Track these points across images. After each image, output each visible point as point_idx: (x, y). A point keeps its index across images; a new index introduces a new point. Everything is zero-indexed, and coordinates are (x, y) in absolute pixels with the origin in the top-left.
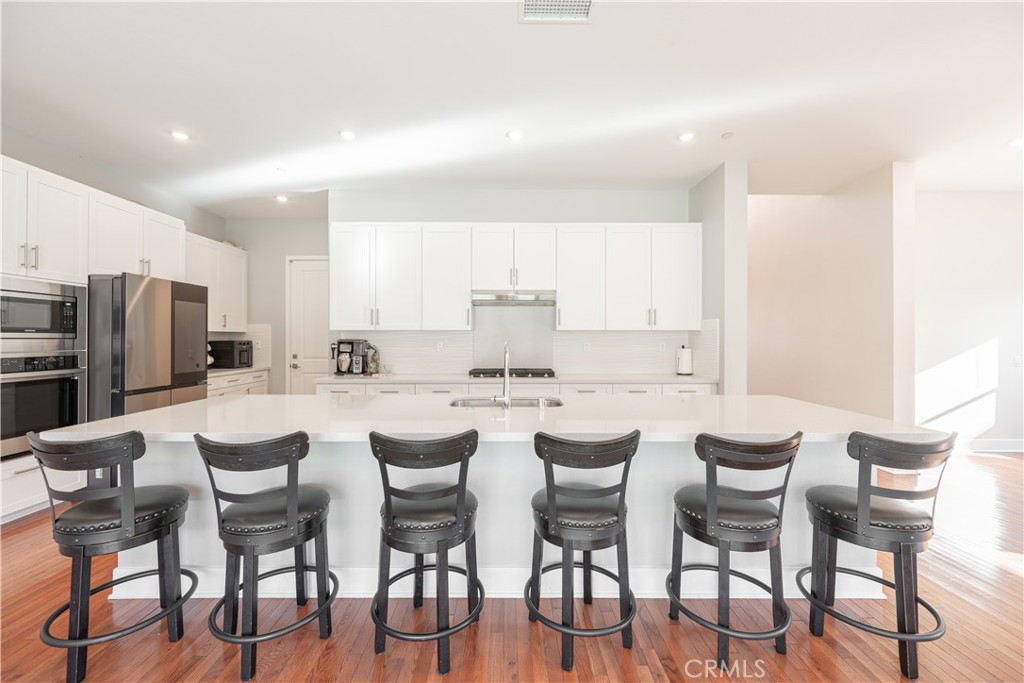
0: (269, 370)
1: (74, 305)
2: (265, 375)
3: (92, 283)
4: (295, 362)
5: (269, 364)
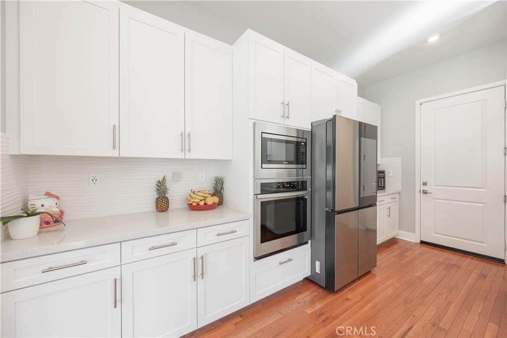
0: (399, 193)
1: (306, 143)
2: (397, 196)
3: (313, 127)
4: (425, 188)
5: (399, 189)
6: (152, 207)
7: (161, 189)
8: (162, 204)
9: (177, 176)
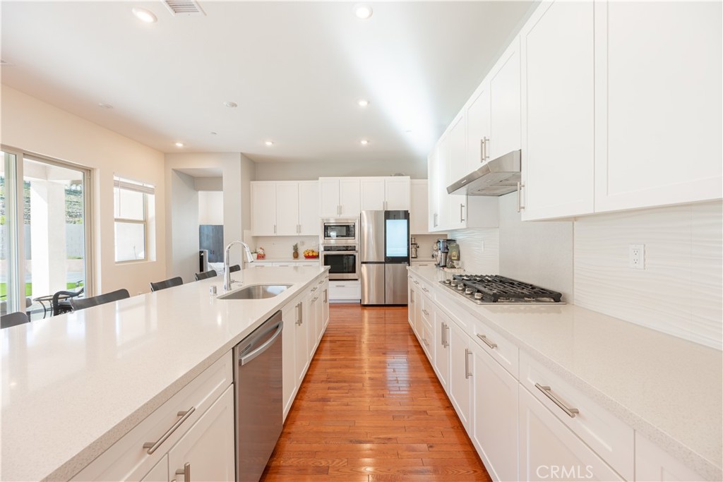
6: (291, 255)
7: (296, 249)
8: (296, 255)
9: (303, 243)
